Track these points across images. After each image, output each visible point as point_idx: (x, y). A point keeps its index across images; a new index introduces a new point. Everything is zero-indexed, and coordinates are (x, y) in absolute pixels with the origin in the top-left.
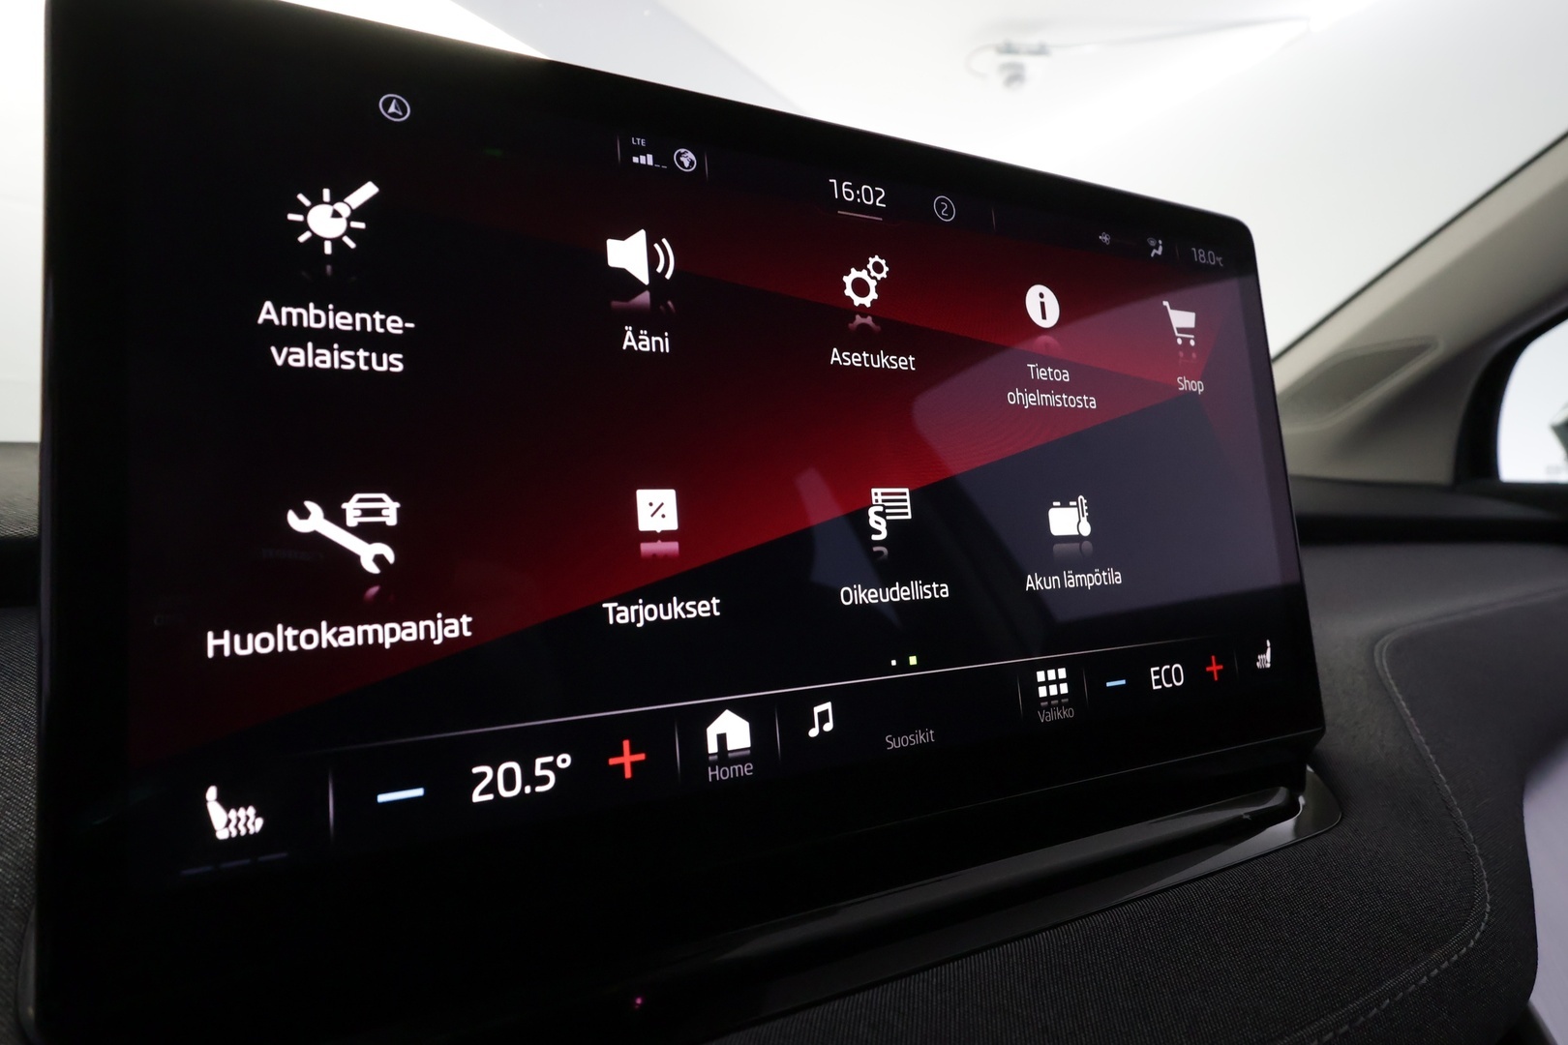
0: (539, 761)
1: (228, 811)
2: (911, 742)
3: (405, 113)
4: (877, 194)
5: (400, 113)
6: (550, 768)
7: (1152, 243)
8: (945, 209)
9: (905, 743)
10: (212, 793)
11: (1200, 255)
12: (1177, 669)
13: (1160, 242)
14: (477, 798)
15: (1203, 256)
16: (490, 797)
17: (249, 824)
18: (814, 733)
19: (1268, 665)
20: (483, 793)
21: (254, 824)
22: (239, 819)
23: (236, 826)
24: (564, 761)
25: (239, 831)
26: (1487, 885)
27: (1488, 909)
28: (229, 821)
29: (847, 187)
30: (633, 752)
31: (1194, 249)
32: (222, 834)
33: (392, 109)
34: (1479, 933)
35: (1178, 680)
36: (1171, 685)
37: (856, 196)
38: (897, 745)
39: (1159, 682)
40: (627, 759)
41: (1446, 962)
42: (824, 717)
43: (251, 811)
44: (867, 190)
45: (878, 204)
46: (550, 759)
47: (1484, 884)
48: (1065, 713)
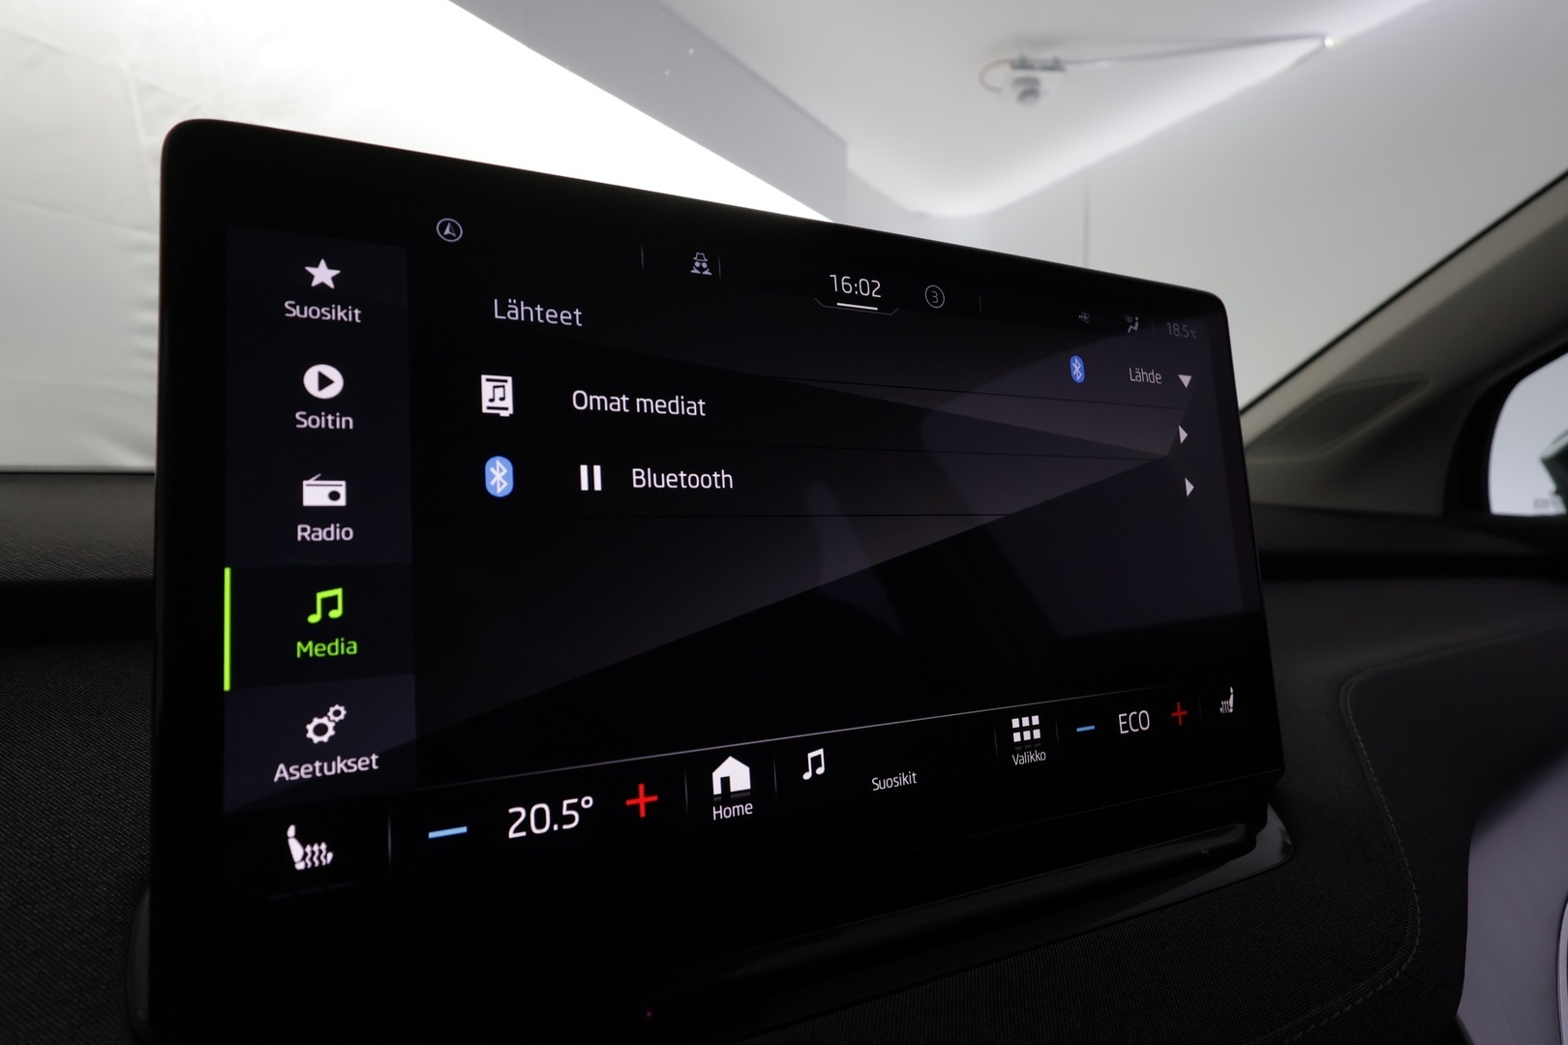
0: (566, 803)
1: (304, 847)
2: (895, 784)
3: (458, 234)
4: (873, 286)
5: (454, 235)
6: (575, 809)
7: (1129, 320)
8: (935, 296)
9: (890, 785)
10: (291, 831)
11: (1174, 329)
12: (1144, 715)
13: (1137, 319)
14: (512, 835)
15: (1177, 329)
16: (523, 834)
17: (322, 858)
18: (807, 776)
19: (1231, 710)
20: (516, 831)
21: (326, 857)
22: (313, 853)
23: (311, 859)
24: (588, 802)
25: (313, 863)
26: (1419, 921)
27: (1417, 943)
28: (305, 855)
29: (846, 280)
31: (1169, 324)
32: (300, 866)
33: (447, 231)
34: (1405, 965)
36: (1137, 730)
37: (854, 289)
38: (882, 786)
39: (1126, 727)
40: (642, 800)
41: (1371, 992)
42: (816, 761)
43: (323, 846)
44: (864, 283)
45: (873, 295)
46: (575, 800)
47: (1416, 919)
48: (1037, 756)
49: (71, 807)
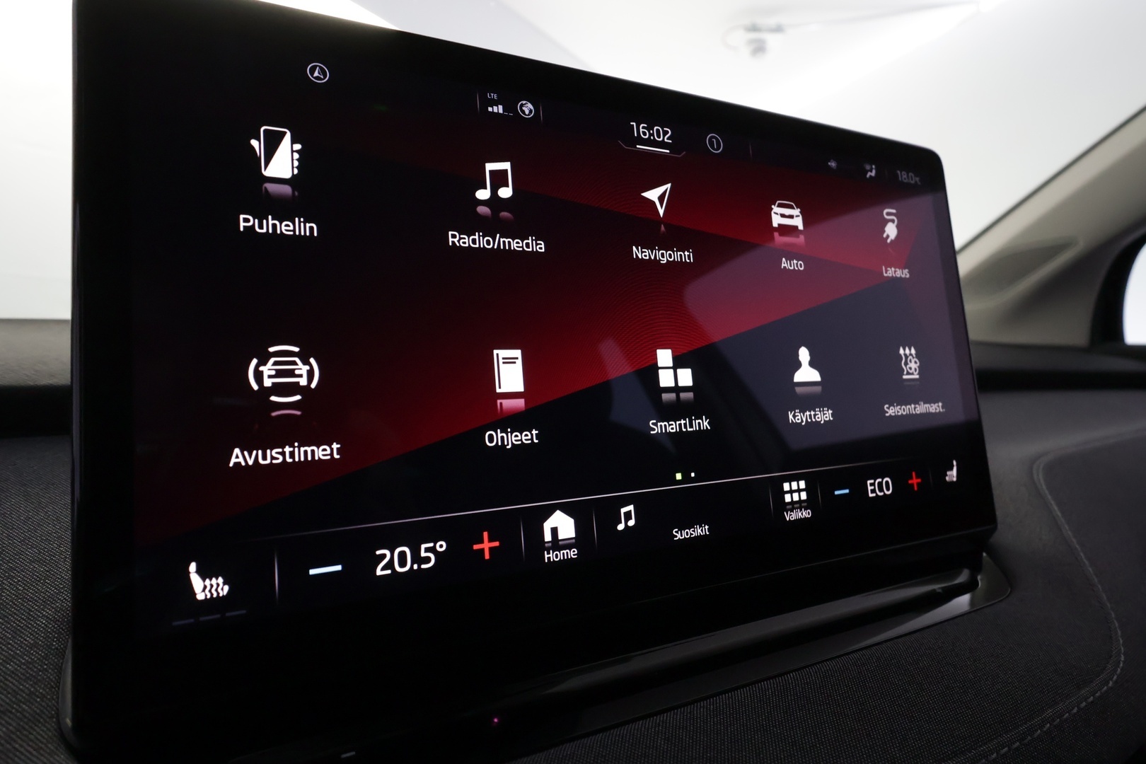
0: (423, 546)
2: (691, 534)
3: (325, 77)
4: (665, 133)
5: (322, 77)
6: (431, 551)
7: (868, 167)
8: (714, 143)
9: (687, 535)
11: (903, 176)
12: (887, 482)
13: (874, 167)
14: (379, 572)
15: (905, 176)
16: (389, 572)
17: (219, 590)
18: (621, 527)
19: (955, 479)
20: (383, 569)
21: (222, 589)
22: (212, 586)
24: (442, 546)
25: (212, 594)
26: (1121, 641)
27: (1122, 659)
29: (643, 128)
30: (490, 540)
31: (899, 172)
33: (316, 74)
34: (1116, 677)
35: (888, 489)
36: (882, 494)
37: (650, 135)
38: (682, 536)
39: (873, 491)
40: (486, 545)
41: (1092, 697)
42: (628, 515)
43: (220, 580)
44: (658, 130)
45: (666, 140)
46: (431, 545)
47: (1119, 639)
48: (804, 513)
49: (20, 558)
